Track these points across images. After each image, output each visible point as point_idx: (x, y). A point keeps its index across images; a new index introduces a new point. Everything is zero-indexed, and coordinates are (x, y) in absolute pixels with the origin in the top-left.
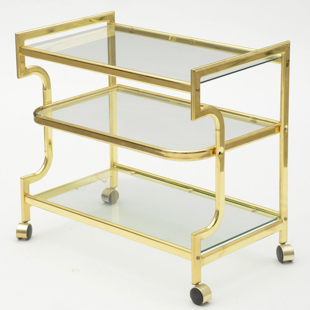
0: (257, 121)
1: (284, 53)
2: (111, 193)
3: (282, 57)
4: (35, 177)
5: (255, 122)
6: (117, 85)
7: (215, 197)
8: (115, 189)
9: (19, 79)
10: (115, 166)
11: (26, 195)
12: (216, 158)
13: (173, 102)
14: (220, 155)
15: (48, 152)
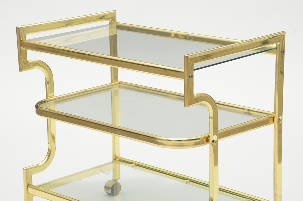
0: (252, 112)
1: (279, 43)
2: (113, 185)
3: (277, 48)
4: (38, 168)
5: (250, 114)
6: (119, 82)
7: (209, 187)
8: (117, 181)
9: (21, 72)
10: (117, 159)
11: (29, 185)
12: (210, 146)
13: (173, 97)
14: (214, 143)
15: (51, 144)
